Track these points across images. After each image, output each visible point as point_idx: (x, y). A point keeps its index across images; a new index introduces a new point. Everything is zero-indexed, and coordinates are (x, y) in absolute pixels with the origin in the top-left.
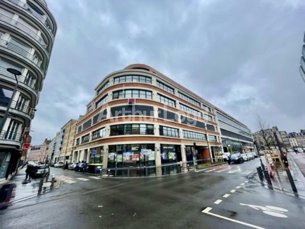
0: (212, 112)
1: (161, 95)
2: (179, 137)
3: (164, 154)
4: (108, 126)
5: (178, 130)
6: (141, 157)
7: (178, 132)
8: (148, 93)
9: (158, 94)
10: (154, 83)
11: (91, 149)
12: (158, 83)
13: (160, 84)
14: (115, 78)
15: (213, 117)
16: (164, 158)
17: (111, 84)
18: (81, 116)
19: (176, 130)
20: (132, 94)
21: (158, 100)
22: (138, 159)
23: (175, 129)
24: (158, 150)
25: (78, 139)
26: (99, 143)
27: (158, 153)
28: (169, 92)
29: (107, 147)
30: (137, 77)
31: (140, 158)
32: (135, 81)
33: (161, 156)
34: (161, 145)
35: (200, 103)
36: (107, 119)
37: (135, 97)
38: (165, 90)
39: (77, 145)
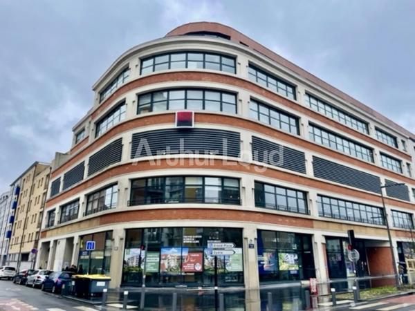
0: (401, 148)
1: (259, 103)
2: (307, 212)
3: (266, 257)
4: (124, 180)
5: (305, 193)
6: (206, 262)
7: (305, 199)
8: (226, 98)
9: (252, 99)
10: (244, 72)
11: (82, 237)
12: (254, 72)
13: (260, 75)
14: (142, 60)
15: (404, 161)
16: (266, 267)
17: (133, 75)
18: (58, 155)
19: (300, 195)
20: (186, 99)
21: (253, 117)
22: (199, 268)
23: (297, 191)
24: (251, 246)
25: (51, 212)
26: (102, 223)
27: (252, 254)
28: (282, 93)
29: (123, 234)
30: (200, 56)
31: (203, 266)
32: (193, 67)
33: (259, 262)
34: (259, 231)
35: (367, 124)
36: (122, 163)
37: (194, 107)
38: (272, 89)
39: (48, 226)
